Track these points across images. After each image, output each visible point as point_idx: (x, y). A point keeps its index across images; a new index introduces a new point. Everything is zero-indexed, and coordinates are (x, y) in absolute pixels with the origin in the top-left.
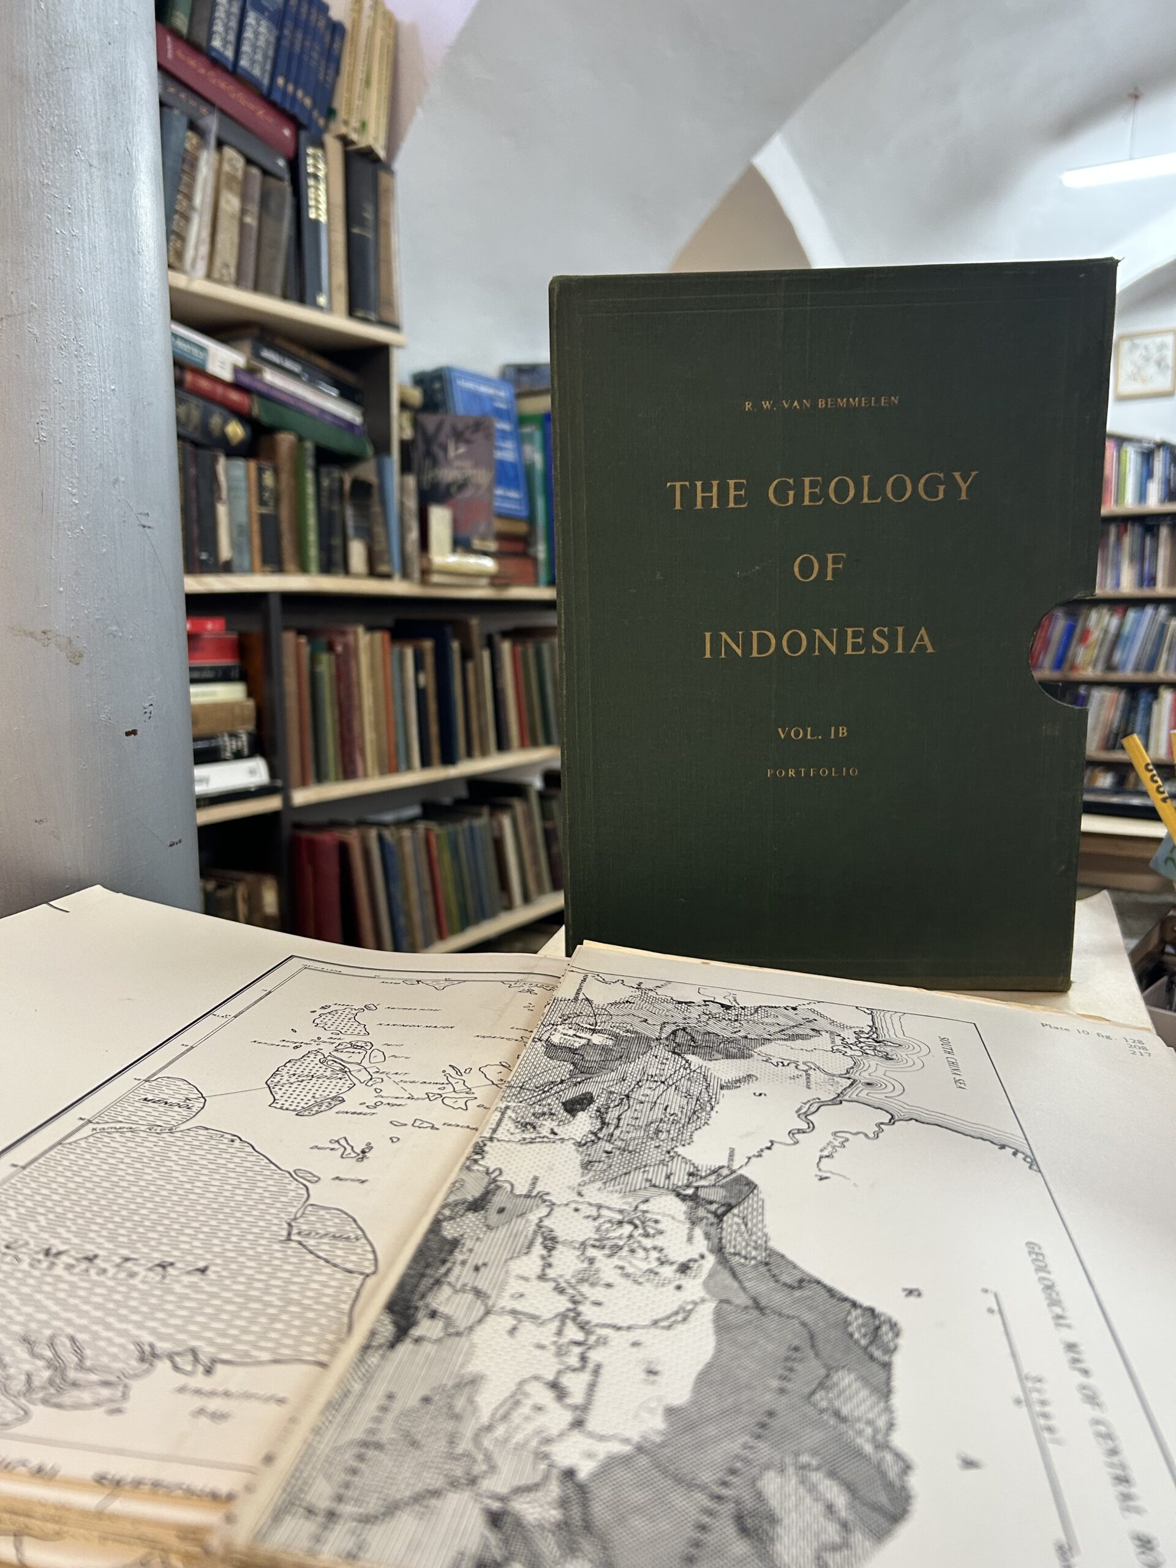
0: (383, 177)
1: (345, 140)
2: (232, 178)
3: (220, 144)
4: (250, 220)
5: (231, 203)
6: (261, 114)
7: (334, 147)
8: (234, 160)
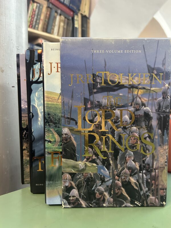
0: (88, 20)
1: (82, 14)
2: (62, 20)
3: (60, 15)
4: (65, 27)
5: (62, 24)
6: (68, 10)
7: (80, 16)
8: (63, 17)
